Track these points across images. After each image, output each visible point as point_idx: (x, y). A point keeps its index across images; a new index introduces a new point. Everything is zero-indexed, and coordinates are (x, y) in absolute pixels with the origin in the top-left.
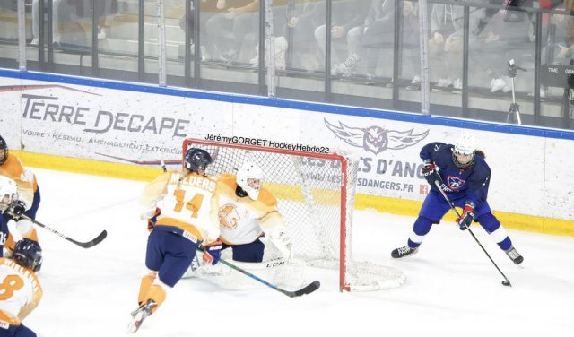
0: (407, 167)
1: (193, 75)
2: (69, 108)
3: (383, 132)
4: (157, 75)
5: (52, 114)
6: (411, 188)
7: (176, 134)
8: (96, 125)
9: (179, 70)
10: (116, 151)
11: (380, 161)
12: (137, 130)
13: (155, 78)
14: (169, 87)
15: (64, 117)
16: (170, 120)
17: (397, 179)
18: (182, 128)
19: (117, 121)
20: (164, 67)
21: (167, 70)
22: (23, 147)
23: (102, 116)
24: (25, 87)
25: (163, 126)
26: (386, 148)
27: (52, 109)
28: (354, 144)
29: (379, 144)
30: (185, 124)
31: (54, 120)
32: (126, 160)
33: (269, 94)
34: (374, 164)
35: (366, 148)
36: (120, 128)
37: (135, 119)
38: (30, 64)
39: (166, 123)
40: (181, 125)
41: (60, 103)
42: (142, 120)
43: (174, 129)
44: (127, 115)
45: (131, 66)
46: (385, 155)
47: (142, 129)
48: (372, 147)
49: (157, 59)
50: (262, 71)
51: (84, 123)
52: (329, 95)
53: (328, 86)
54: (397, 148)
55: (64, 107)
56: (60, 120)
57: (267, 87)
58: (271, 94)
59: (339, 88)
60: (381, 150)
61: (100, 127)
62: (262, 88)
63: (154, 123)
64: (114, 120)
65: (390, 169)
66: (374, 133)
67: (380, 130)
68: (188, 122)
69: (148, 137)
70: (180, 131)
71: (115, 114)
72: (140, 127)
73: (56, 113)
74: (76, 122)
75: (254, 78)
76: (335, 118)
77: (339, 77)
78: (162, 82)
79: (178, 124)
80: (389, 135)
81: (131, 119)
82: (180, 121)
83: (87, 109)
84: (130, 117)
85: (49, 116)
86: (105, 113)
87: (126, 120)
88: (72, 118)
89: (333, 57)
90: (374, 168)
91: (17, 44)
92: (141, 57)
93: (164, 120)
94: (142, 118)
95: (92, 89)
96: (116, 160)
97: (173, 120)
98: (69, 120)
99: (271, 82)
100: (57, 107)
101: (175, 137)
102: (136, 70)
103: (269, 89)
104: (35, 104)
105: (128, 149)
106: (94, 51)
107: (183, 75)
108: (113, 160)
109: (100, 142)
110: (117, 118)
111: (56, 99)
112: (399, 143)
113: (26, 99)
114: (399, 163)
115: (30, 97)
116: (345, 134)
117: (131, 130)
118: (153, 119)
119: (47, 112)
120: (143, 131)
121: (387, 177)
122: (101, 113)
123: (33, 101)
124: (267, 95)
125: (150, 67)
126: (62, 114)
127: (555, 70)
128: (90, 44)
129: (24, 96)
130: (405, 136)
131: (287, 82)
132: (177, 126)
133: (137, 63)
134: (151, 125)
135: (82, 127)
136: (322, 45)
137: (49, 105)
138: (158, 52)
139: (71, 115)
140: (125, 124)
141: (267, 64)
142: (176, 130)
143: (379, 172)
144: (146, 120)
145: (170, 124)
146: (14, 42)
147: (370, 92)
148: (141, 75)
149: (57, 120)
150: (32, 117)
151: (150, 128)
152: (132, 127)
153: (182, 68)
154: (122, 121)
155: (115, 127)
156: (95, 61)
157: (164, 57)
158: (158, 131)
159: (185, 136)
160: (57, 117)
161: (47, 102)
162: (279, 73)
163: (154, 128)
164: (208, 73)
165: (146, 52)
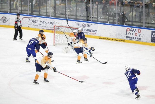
0: (89, 30)
1: (55, 15)
3: (85, 25)
5: (33, 22)
6: (89, 33)
7: (52, 25)
9: (53, 15)
11: (84, 29)
13: (49, 16)
14: (51, 17)
17: (87, 32)
19: (43, 23)
21: (51, 15)
22: (29, 27)
25: (50, 24)
26: (85, 27)
28: (80, 26)
29: (84, 26)
34: (83, 29)
35: (82, 27)
37: (46, 23)
38: (30, 14)
39: (51, 23)
41: (34, 20)
45: (45, 14)
46: (85, 28)
48: (83, 27)
50: (66, 15)
52: (76, 19)
53: (76, 17)
54: (87, 27)
59: (78, 18)
60: (84, 27)
62: (66, 18)
65: (86, 30)
66: (83, 25)
67: (84, 24)
69: (48, 25)
70: (53, 24)
71: (43, 22)
74: (37, 23)
75: (64, 16)
76: (77, 22)
77: (78, 16)
80: (86, 25)
87: (45, 23)
88: (36, 22)
89: (77, 12)
90: (83, 30)
92: (47, 13)
95: (39, 18)
99: (67, 16)
109: (40, 26)
112: (87, 26)
114: (87, 29)
115: (30, 19)
116: (79, 25)
117: (45, 24)
119: (32, 21)
121: (86, 31)
122: (41, 21)
123: (30, 20)
125: (48, 14)
127: (112, 15)
130: (88, 25)
132: (52, 23)
136: (75, 10)
138: (49, 12)
140: (44, 23)
141: (67, 14)
143: (84, 31)
146: (27, 10)
147: (83, 18)
148: (47, 15)
150: (30, 22)
156: (40, 13)
160: (34, 22)
161: (32, 20)
163: (49, 24)
164: (57, 15)
165: (48, 12)
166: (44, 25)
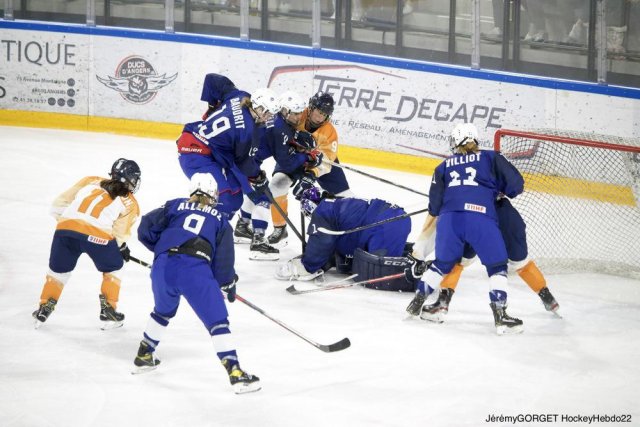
1: (511, 57)
2: (368, 91)
4: (469, 56)
5: (348, 98)
7: (490, 124)
8: (398, 112)
9: (496, 51)
10: (421, 143)
12: (446, 119)
13: (466, 59)
14: (483, 70)
15: (362, 103)
16: (483, 108)
18: (497, 118)
19: (423, 108)
20: (477, 47)
21: (480, 50)
23: (405, 102)
24: (319, 67)
25: (474, 115)
27: (348, 93)
30: (501, 113)
31: (350, 105)
32: (432, 154)
33: (599, 80)
36: (425, 117)
37: (443, 107)
38: (324, 40)
40: (496, 113)
41: (357, 86)
42: (451, 107)
43: (487, 119)
44: (434, 102)
45: (440, 45)
47: (451, 118)
49: (470, 37)
50: (592, 53)
51: (384, 110)
55: (362, 91)
56: (357, 106)
57: (596, 72)
58: (601, 80)
61: (403, 115)
62: (592, 73)
63: (465, 111)
64: (419, 107)
68: (504, 110)
70: (494, 121)
71: (420, 101)
72: (448, 116)
73: (353, 98)
74: (375, 108)
75: (583, 62)
78: (475, 64)
79: (492, 113)
81: (439, 107)
82: (494, 109)
83: (389, 94)
84: (437, 104)
85: (344, 100)
86: (408, 99)
87: (433, 107)
88: (371, 104)
91: (311, 18)
92: (452, 35)
93: (476, 107)
94: (450, 105)
95: (395, 71)
96: (421, 153)
97: (487, 109)
98: (367, 106)
99: (602, 66)
100: (354, 90)
101: (490, 128)
102: (445, 49)
103: (599, 75)
104: (329, 87)
105: (434, 141)
106: (399, 26)
107: (500, 56)
108: (416, 153)
109: (402, 132)
110: (422, 104)
111: (354, 81)
113: (319, 81)
115: (323, 79)
117: (438, 119)
118: (464, 106)
119: (343, 96)
120: (452, 121)
122: (404, 98)
123: (327, 83)
124: (596, 81)
125: (462, 47)
126: (360, 99)
128: (394, 19)
129: (317, 77)
131: (621, 67)
132: (490, 115)
133: (447, 41)
134: (461, 113)
135: (382, 114)
137: (345, 89)
138: (468, 32)
139: (370, 100)
140: (431, 112)
141: (597, 45)
142: (490, 119)
144: (456, 108)
145: (482, 112)
146: (306, 15)
148: (452, 55)
149: (354, 105)
151: (460, 117)
152: (440, 115)
153: (499, 48)
154: (428, 108)
155: (420, 116)
156: (399, 39)
157: (478, 35)
158: (469, 120)
159: (500, 126)
160: (354, 102)
161: (343, 84)
162: (611, 55)
163: (465, 117)
164: (529, 55)
165: (458, 29)
166: (430, 126)
